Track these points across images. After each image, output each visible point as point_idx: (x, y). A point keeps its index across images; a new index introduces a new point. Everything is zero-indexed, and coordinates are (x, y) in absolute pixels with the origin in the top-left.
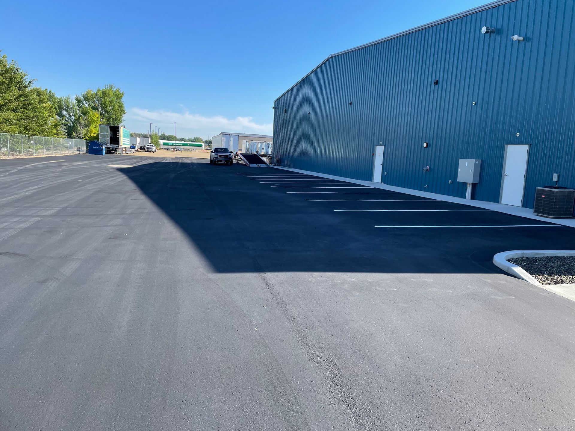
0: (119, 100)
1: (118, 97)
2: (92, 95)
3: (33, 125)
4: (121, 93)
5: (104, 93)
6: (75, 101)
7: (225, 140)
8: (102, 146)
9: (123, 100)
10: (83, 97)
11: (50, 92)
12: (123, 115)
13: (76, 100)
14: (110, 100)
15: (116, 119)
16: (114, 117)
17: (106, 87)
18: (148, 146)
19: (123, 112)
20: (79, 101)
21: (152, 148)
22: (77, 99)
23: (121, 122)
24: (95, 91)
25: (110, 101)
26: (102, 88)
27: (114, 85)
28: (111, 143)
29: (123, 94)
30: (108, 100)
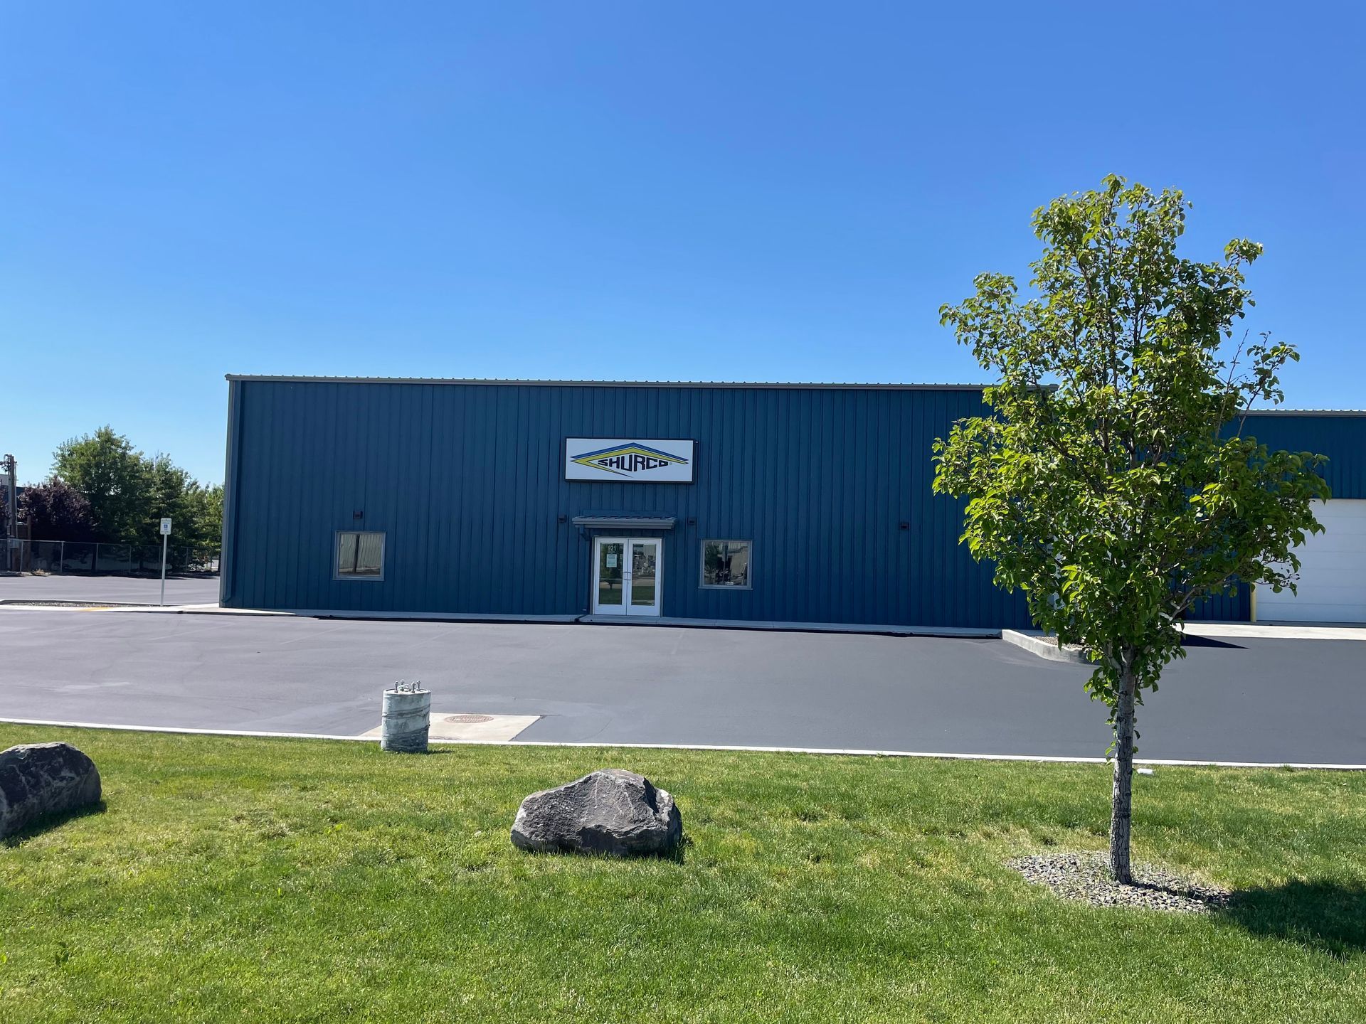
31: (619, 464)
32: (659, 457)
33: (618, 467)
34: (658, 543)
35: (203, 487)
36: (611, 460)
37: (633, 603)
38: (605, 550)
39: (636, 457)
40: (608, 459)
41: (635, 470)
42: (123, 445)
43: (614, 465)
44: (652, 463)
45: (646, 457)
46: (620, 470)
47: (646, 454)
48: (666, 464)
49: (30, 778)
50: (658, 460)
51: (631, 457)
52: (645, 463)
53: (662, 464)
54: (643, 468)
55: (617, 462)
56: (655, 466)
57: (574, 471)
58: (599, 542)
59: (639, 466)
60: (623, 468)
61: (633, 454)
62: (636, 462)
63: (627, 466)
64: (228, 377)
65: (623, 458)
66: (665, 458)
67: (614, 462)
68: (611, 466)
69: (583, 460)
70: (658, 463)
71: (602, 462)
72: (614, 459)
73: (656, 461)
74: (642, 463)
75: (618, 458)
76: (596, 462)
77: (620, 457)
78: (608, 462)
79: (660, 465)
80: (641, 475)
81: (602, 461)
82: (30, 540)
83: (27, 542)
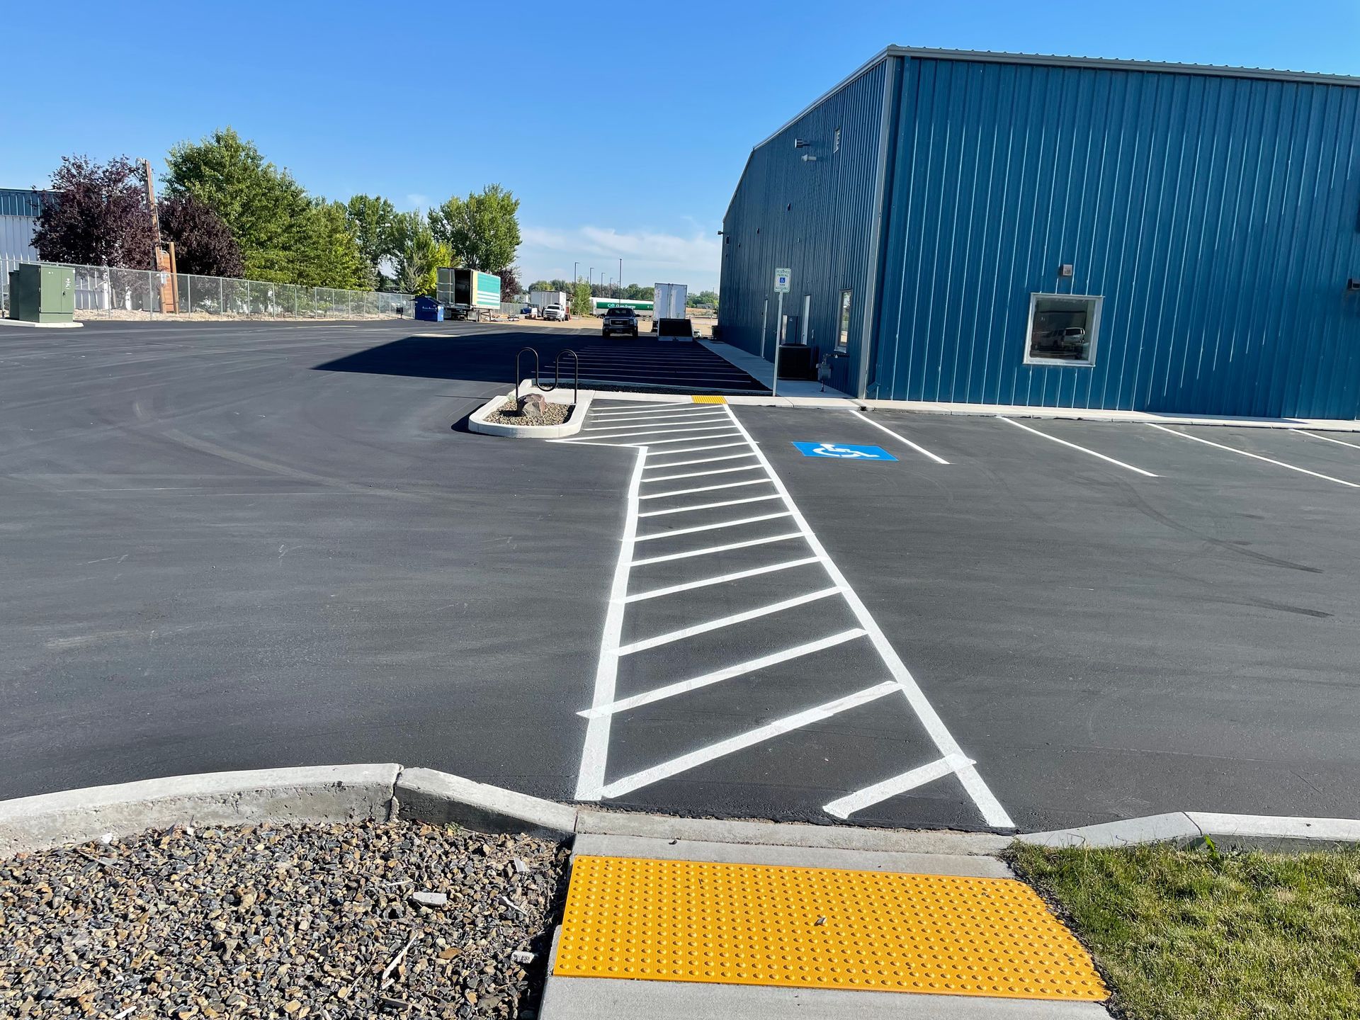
0: (508, 217)
1: (507, 209)
2: (458, 208)
3: (312, 270)
4: (514, 201)
5: (480, 203)
6: (427, 221)
7: (660, 295)
8: (437, 306)
9: (517, 215)
10: (443, 211)
11: (385, 202)
12: (516, 247)
13: (430, 219)
14: (490, 216)
15: (501, 254)
16: (496, 250)
17: (487, 190)
18: (550, 307)
19: (514, 240)
20: (434, 220)
21: (556, 313)
22: (431, 217)
23: (511, 260)
24: (465, 199)
25: (490, 220)
26: (479, 193)
27: (501, 187)
28: (457, 301)
29: (516, 204)
30: (487, 217)
82: (175, 273)
83: (172, 276)
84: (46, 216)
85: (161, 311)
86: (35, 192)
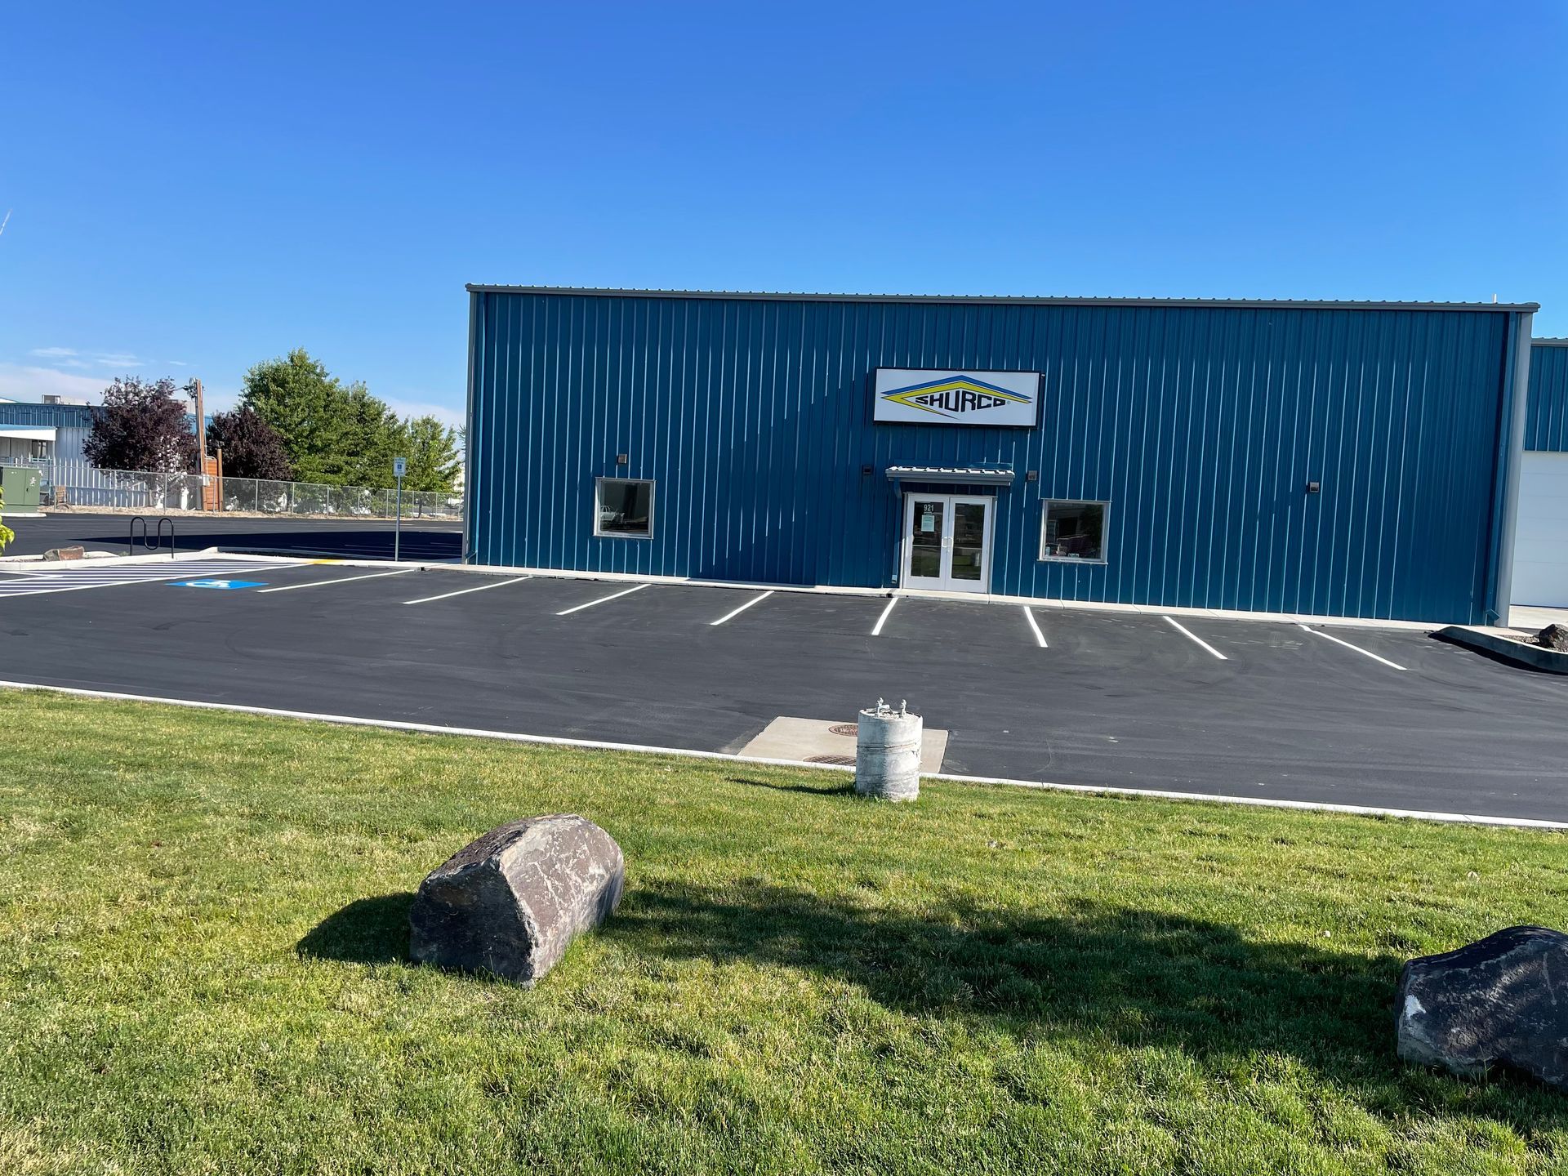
31: (943, 401)
32: (994, 394)
33: (941, 406)
34: (987, 502)
35: (401, 422)
36: (932, 397)
37: (953, 577)
38: (919, 509)
39: (964, 393)
40: (929, 395)
41: (963, 410)
42: (318, 371)
43: (936, 404)
44: (984, 402)
45: (977, 394)
46: (943, 410)
47: (978, 390)
48: (1003, 402)
49: (557, 883)
50: (993, 397)
51: (957, 393)
52: (976, 402)
53: (998, 402)
54: (973, 408)
55: (940, 400)
56: (989, 406)
57: (884, 411)
58: (912, 499)
59: (968, 405)
60: (947, 407)
61: (961, 391)
62: (964, 400)
63: (952, 405)
64: (469, 287)
65: (948, 394)
66: (1001, 396)
67: (936, 400)
68: (932, 404)
69: (897, 397)
70: (992, 402)
71: (921, 400)
72: (937, 396)
73: (990, 399)
74: (972, 401)
75: (941, 395)
76: (913, 399)
77: (944, 393)
78: (928, 399)
79: (995, 405)
80: (970, 417)
81: (921, 398)
82: (221, 477)
83: (218, 479)
84: (97, 426)
85: (202, 509)
86: (89, 407)
